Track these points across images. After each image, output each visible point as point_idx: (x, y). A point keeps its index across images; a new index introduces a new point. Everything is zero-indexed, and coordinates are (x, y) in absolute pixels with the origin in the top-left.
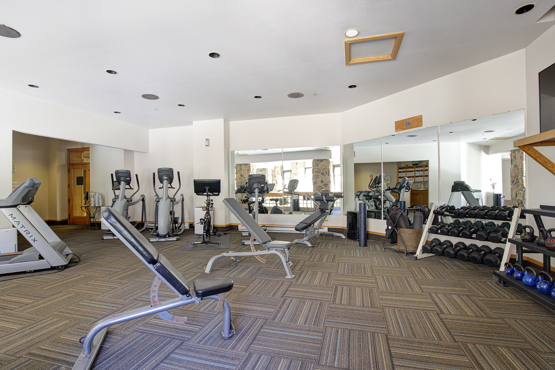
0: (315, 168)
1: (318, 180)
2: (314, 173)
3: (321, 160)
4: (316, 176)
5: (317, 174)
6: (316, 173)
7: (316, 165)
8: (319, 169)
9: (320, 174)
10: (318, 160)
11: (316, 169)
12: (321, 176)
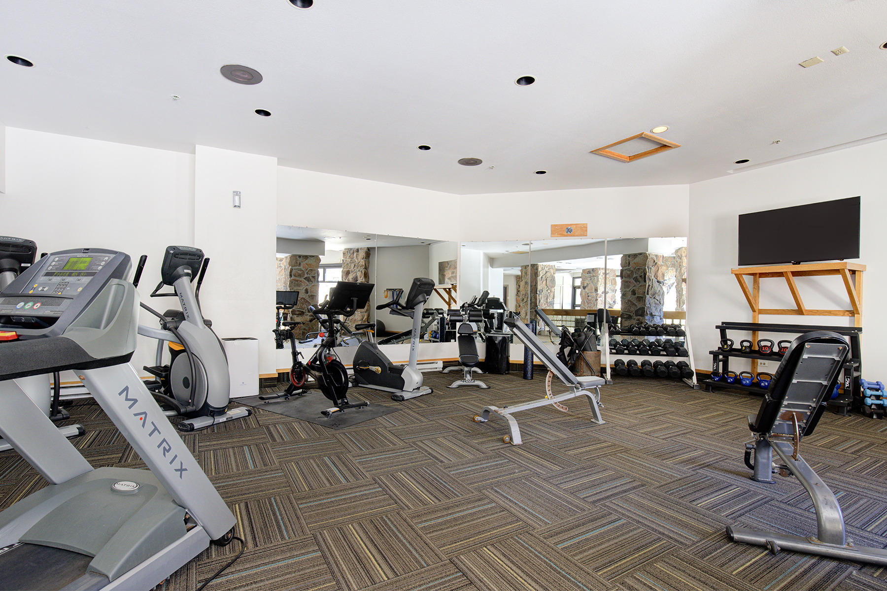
0: (294, 268)
1: (300, 288)
2: (293, 277)
3: (306, 257)
4: (296, 282)
5: (297, 278)
6: (296, 276)
7: (297, 263)
8: (302, 270)
9: (302, 279)
10: (300, 256)
11: (297, 270)
12: (304, 282)
